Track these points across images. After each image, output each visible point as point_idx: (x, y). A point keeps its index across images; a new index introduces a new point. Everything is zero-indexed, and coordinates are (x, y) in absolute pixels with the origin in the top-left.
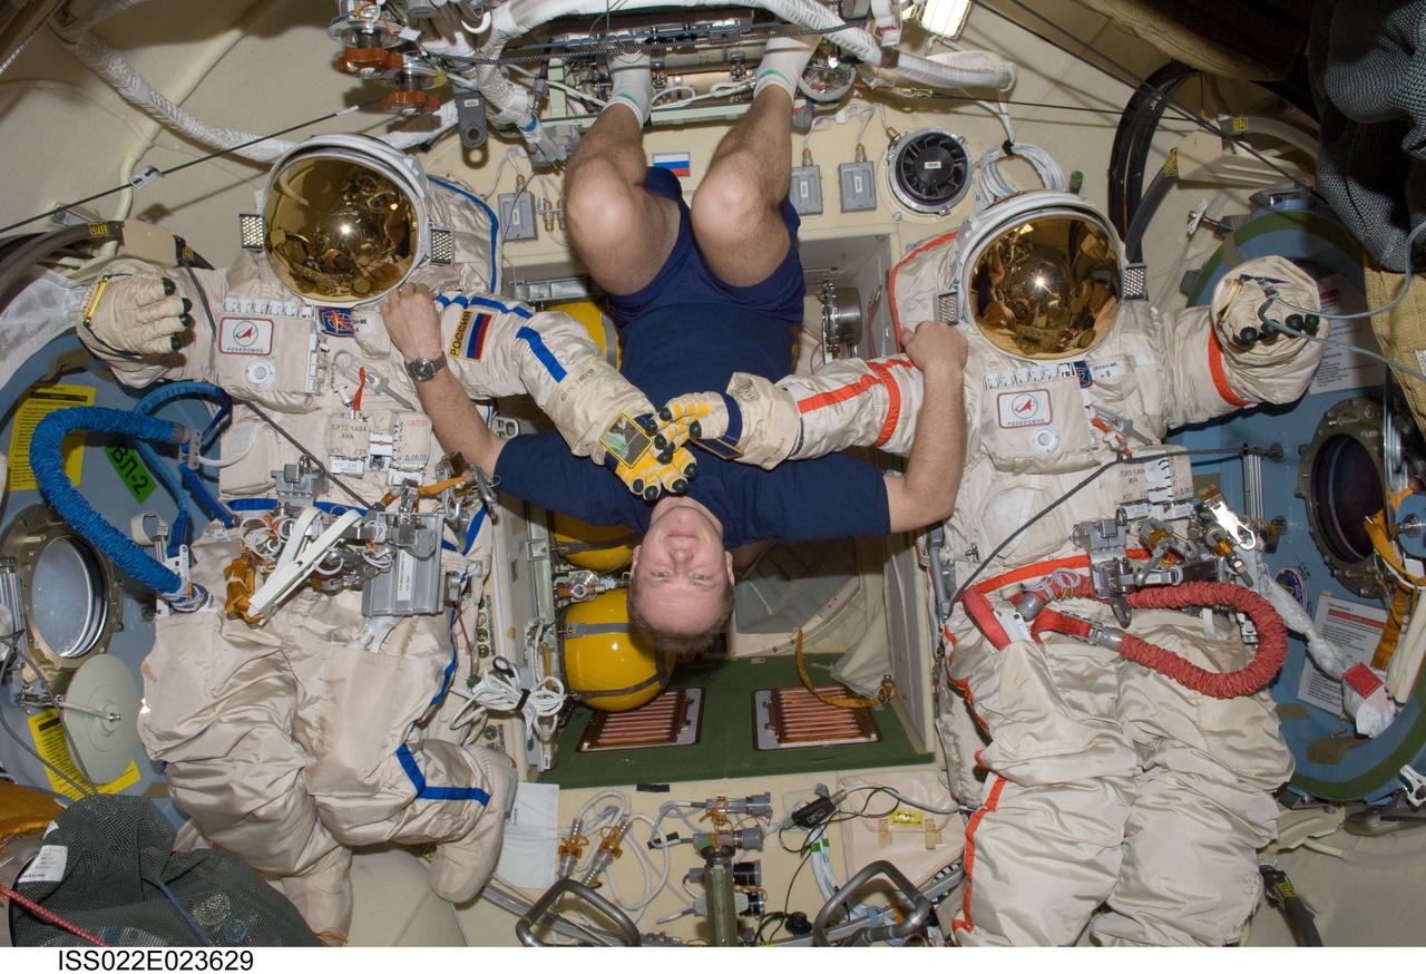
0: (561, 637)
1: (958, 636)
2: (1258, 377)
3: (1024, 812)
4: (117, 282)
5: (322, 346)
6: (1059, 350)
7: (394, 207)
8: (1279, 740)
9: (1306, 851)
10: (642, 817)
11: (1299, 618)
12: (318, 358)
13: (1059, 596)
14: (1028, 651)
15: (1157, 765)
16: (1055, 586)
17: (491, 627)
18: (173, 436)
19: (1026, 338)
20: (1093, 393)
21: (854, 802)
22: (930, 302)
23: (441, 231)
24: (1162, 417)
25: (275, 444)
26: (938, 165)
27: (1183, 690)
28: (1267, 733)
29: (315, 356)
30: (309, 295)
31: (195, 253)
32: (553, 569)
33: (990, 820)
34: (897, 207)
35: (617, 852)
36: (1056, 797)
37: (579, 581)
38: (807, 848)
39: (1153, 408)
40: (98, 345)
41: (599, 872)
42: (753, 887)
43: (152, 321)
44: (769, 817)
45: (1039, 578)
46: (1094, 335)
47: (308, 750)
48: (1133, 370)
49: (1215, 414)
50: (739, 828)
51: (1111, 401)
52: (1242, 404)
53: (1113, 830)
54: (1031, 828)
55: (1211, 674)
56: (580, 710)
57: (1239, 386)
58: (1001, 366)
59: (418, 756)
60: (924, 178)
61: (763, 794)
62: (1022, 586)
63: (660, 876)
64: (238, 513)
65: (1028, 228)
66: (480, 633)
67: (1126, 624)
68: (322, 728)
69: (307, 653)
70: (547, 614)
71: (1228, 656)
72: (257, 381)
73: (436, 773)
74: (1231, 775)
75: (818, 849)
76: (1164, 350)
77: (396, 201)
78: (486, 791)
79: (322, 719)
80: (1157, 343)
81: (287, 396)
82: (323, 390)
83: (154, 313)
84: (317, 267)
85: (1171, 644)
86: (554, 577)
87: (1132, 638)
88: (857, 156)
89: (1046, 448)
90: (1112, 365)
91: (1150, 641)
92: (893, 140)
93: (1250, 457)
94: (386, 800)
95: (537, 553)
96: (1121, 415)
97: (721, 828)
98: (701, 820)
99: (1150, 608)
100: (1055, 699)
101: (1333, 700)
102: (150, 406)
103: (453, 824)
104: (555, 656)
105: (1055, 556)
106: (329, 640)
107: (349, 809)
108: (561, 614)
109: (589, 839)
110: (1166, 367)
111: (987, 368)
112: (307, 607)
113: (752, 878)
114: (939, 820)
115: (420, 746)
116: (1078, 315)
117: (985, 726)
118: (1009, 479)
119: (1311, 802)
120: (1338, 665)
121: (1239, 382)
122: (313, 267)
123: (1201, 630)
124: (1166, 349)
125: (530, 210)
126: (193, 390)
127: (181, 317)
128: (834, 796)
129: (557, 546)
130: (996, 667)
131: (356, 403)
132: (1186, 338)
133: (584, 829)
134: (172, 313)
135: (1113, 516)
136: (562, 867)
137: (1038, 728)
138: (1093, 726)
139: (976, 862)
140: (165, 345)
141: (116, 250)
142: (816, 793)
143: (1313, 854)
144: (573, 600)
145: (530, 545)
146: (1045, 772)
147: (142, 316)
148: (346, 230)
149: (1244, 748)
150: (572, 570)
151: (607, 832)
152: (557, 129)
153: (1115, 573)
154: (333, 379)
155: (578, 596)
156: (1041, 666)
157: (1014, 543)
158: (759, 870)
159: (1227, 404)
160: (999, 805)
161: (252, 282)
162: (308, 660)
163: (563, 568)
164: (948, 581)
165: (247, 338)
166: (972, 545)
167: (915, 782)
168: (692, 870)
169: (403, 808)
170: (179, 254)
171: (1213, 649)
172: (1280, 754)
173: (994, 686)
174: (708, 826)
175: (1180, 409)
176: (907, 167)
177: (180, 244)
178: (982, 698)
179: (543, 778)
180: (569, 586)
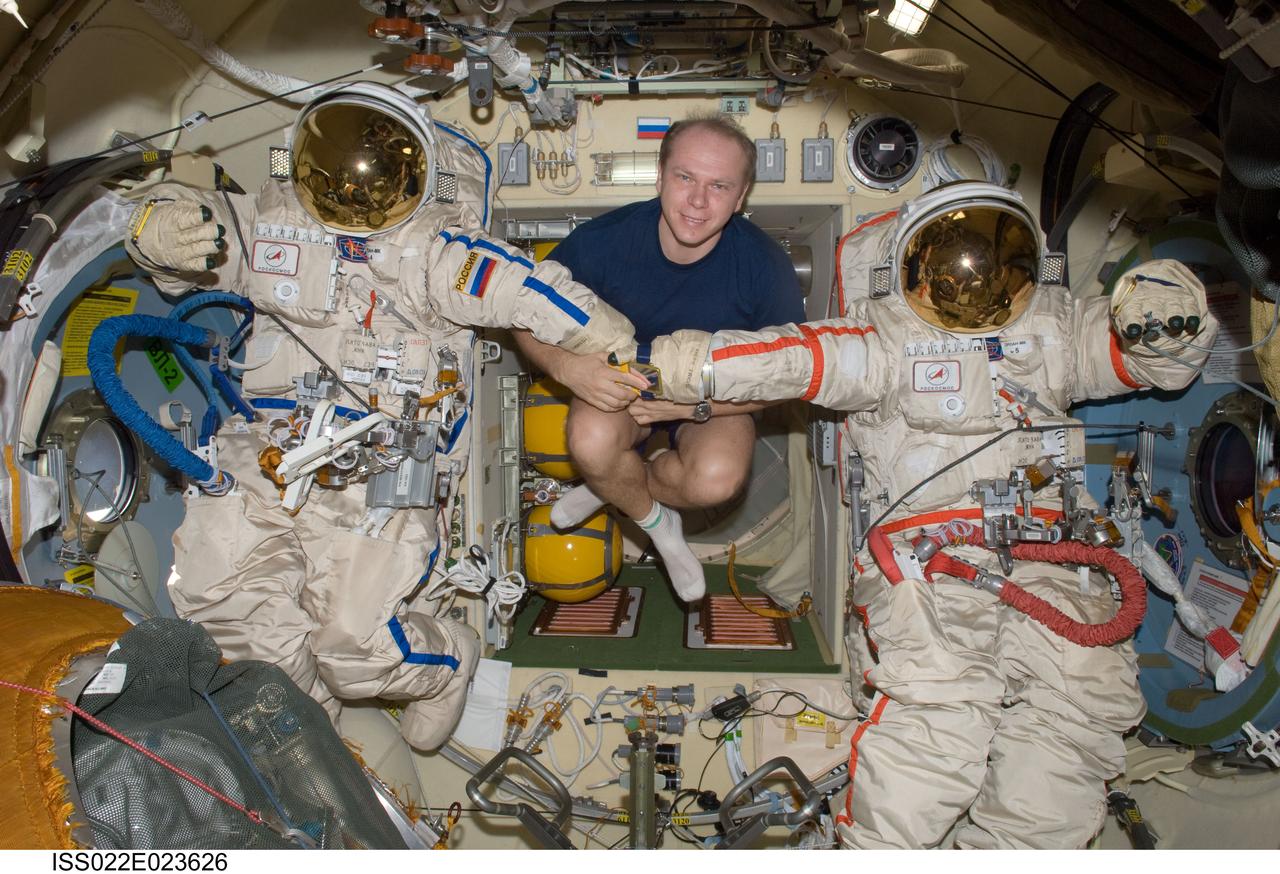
0: (523, 535)
1: (865, 567)
2: (1149, 365)
3: (901, 726)
4: (162, 207)
5: (340, 270)
6: (976, 325)
7: (407, 151)
8: (1134, 688)
9: (1157, 784)
10: (582, 696)
11: (1170, 581)
12: (337, 281)
13: (953, 543)
14: (918, 590)
15: (1022, 700)
16: (949, 534)
17: (463, 522)
18: (206, 341)
19: (948, 313)
20: (1003, 366)
21: (767, 702)
22: (867, 273)
23: (446, 175)
24: (1064, 391)
25: (295, 352)
26: (892, 147)
27: (1051, 635)
28: (1123, 681)
29: (334, 279)
30: (329, 223)
31: (231, 180)
32: (521, 475)
33: (872, 731)
34: (851, 181)
35: (557, 725)
36: (929, 715)
37: (543, 487)
38: (721, 738)
39: (1056, 384)
40: (142, 259)
41: (540, 740)
42: (672, 766)
43: (191, 243)
44: (692, 705)
45: (938, 525)
46: (1009, 314)
47: (313, 616)
48: (1040, 348)
49: (1113, 394)
50: (664, 714)
51: (1018, 374)
52: (1137, 386)
53: (977, 748)
54: (906, 741)
55: (1078, 624)
56: (535, 598)
57: (1134, 371)
58: (922, 335)
59: (405, 626)
60: (877, 157)
61: (687, 685)
62: (922, 530)
63: (593, 748)
64: (259, 410)
65: (961, 215)
66: (454, 526)
67: (1008, 573)
68: (328, 600)
69: (316, 535)
70: (512, 514)
71: (1097, 610)
72: (283, 298)
73: (418, 641)
74: (1083, 716)
75: (732, 739)
76: (1071, 334)
77: (408, 145)
78: (457, 658)
79: (328, 593)
80: (1066, 326)
81: (309, 313)
82: (338, 309)
83: (193, 236)
84: (336, 199)
85: (1046, 595)
86: (522, 482)
87: (1012, 586)
88: (820, 133)
89: (954, 412)
90: (1021, 343)
91: (1028, 590)
92: (853, 121)
93: (1145, 433)
94: (377, 663)
95: (508, 459)
96: (1026, 387)
97: (649, 713)
98: (633, 706)
99: (1033, 561)
100: (937, 633)
101: (1195, 655)
102: (184, 312)
103: (429, 685)
104: (517, 550)
105: (955, 506)
106: (337, 526)
107: (346, 668)
108: (525, 515)
109: (534, 711)
110: (1071, 348)
111: (910, 336)
112: (317, 496)
113: (672, 758)
114: (839, 724)
115: (406, 619)
116: (998, 295)
117: (876, 649)
118: (920, 436)
119: (1164, 742)
120: (1202, 626)
121: (1134, 367)
122: (333, 199)
123: (1077, 585)
124: (1073, 332)
125: (525, 159)
126: (221, 299)
127: (215, 240)
128: (750, 695)
129: (526, 455)
130: (889, 600)
131: (367, 322)
132: (1093, 323)
133: (530, 702)
134: (209, 237)
135: (1008, 476)
136: (509, 733)
137: (917, 656)
138: (967, 658)
139: (858, 767)
140: (200, 265)
141: (164, 174)
142: (735, 692)
143: (1162, 787)
144: (536, 503)
145: (503, 452)
146: (921, 694)
147: (182, 238)
148: (363, 167)
149: (1101, 693)
150: (537, 477)
151: (550, 708)
152: (555, 91)
153: (1003, 528)
154: (347, 299)
155: (540, 500)
156: (927, 602)
157: (919, 492)
158: (679, 751)
159: (1125, 386)
160: (881, 719)
161: (279, 208)
162: (317, 541)
163: (529, 474)
164: (864, 518)
165: (276, 259)
166: (885, 489)
167: (822, 689)
168: (620, 746)
169: (390, 670)
170: (218, 180)
171: (1085, 603)
172: (1132, 700)
173: (886, 617)
174: (639, 710)
175: (1081, 387)
176: (863, 146)
177: (219, 171)
178: (875, 626)
179: (498, 656)
180: (534, 491)
